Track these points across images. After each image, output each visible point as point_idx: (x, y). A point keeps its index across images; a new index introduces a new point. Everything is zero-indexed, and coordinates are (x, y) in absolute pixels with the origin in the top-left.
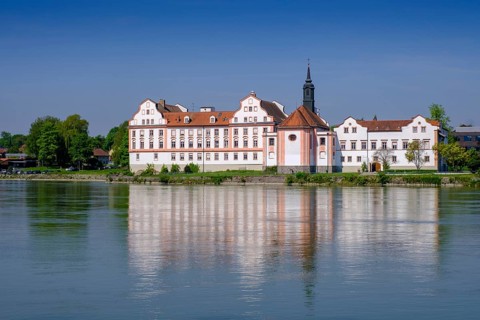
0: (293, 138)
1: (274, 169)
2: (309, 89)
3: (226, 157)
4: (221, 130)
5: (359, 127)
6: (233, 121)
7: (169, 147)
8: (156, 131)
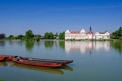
0: (90, 35)
1: (87, 39)
2: (91, 28)
3: (79, 37)
4: (78, 34)
5: (98, 33)
6: (80, 32)
7: (71, 36)
8: (69, 34)
